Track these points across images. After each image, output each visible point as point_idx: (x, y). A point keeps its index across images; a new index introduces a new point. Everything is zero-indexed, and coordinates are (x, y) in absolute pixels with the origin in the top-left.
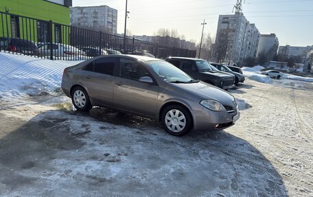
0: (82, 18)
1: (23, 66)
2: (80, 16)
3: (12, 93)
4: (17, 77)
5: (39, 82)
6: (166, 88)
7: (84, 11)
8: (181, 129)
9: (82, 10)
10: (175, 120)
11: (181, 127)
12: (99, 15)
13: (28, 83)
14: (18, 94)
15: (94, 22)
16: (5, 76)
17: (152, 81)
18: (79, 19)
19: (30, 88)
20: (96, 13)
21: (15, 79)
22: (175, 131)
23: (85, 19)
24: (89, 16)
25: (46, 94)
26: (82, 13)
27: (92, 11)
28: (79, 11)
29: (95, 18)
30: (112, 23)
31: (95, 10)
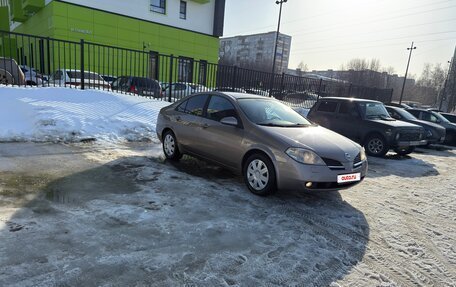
0: (242, 50)
1: (130, 107)
2: (240, 47)
3: (110, 136)
4: (120, 119)
5: (142, 126)
6: (252, 132)
7: (246, 40)
8: (264, 186)
9: (243, 41)
10: (257, 173)
11: (264, 183)
12: (265, 46)
13: (130, 127)
14: (116, 138)
15: (258, 54)
16: (107, 118)
17: (236, 123)
18: (238, 52)
19: (132, 132)
20: (261, 42)
21: (118, 121)
22: (257, 189)
23: (246, 52)
24: (252, 47)
25: (148, 140)
26: (243, 44)
27: (257, 40)
28: (240, 42)
29: (259, 49)
30: (282, 55)
31: (261, 39)
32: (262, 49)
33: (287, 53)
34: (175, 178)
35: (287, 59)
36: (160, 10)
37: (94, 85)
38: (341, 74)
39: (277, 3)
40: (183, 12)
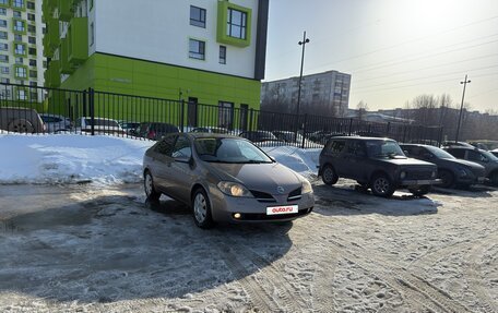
2: (295, 89)
7: (302, 81)
8: (204, 219)
9: (299, 81)
11: (204, 215)
12: (322, 86)
18: (293, 94)
20: (317, 83)
24: (308, 88)
27: (313, 80)
28: (294, 83)
29: (315, 89)
30: (340, 95)
31: (318, 79)
32: (318, 89)
33: (347, 92)
34: (135, 213)
35: (347, 99)
36: (199, 56)
37: (104, 131)
38: (406, 113)
39: (300, 43)
40: (223, 56)
